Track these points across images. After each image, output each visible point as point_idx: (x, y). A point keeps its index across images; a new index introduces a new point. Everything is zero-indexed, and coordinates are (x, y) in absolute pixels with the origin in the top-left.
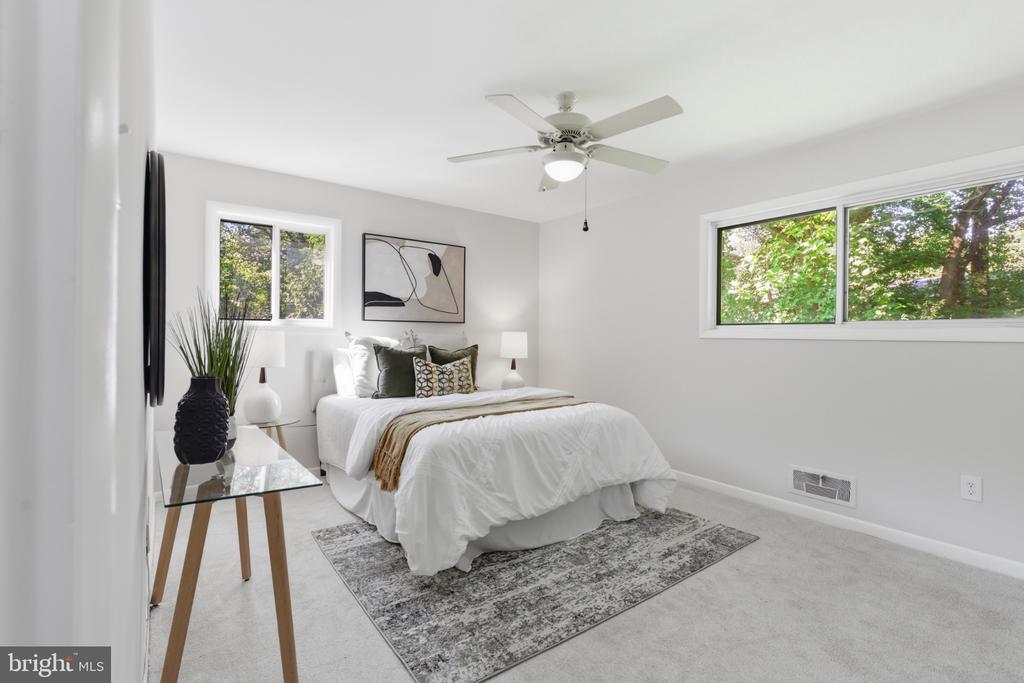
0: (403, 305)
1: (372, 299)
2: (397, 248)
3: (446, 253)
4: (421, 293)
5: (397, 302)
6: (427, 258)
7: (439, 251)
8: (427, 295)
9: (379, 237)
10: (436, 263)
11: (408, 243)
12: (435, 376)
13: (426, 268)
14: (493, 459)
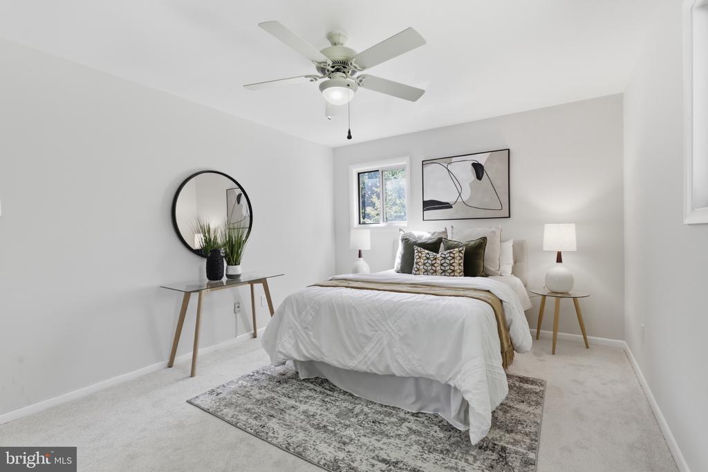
0: (451, 207)
1: (429, 205)
2: (446, 165)
3: (488, 160)
4: (466, 196)
5: (446, 206)
6: (471, 167)
7: (481, 159)
8: (471, 198)
9: (432, 161)
10: (479, 169)
11: (454, 159)
12: (422, 261)
13: (470, 174)
14: (313, 314)
